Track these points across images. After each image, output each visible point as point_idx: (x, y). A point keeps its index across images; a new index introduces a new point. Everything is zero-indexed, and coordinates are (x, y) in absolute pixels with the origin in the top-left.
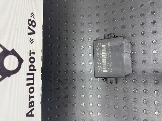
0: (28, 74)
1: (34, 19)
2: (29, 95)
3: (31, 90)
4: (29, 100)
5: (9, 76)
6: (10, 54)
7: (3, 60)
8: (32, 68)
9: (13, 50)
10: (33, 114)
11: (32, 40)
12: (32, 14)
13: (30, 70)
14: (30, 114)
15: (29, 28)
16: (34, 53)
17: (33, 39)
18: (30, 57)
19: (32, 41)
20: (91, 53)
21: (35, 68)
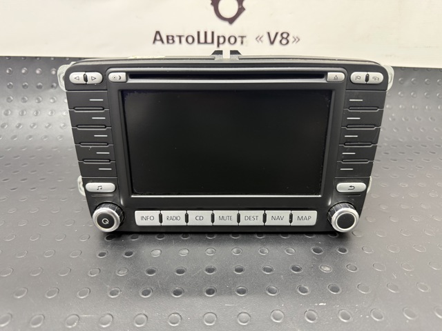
0: (213, 33)
1: (290, 42)
2: (184, 36)
3: (190, 40)
4: (177, 36)
5: (212, 4)
8: (221, 40)
9: (244, 9)
10: (158, 43)
11: (260, 39)
12: (297, 40)
14: (158, 38)
15: (277, 34)
16: (242, 43)
17: (262, 41)
18: (237, 37)
21: (221, 45)
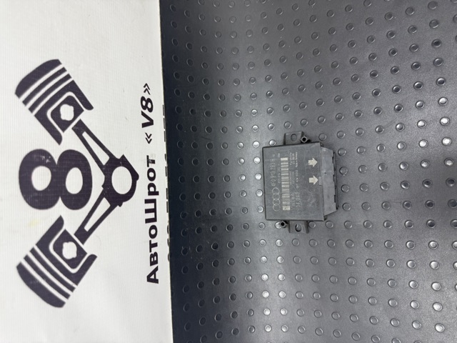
0: (147, 201)
1: (149, 97)
2: (150, 241)
3: (153, 232)
4: (151, 251)
6: (120, 165)
7: (111, 175)
8: (152, 189)
9: (123, 157)
10: (157, 278)
11: (149, 137)
12: (146, 87)
13: (150, 193)
14: (153, 277)
15: (143, 114)
16: (153, 162)
17: (150, 135)
18: (148, 168)
19: (149, 139)
20: (259, 155)
21: (157, 190)
